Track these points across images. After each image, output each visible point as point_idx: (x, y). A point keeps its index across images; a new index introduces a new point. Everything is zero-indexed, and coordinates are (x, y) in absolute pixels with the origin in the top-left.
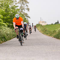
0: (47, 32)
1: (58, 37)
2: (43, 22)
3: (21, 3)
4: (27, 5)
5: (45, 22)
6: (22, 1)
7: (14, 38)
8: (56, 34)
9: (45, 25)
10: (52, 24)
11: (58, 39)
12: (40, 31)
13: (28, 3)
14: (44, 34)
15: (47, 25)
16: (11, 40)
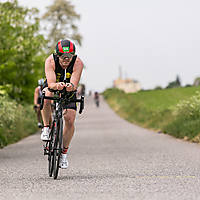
0: (140, 116)
1: (178, 132)
2: (127, 82)
3: (56, 18)
5: (135, 82)
6: (56, 13)
7: (31, 134)
8: (171, 123)
9: (133, 91)
10: (159, 88)
11: (178, 137)
12: (117, 112)
13: (78, 17)
14: (132, 122)
15: (142, 91)
16: (20, 143)
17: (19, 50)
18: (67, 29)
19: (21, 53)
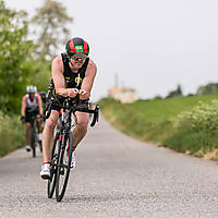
0: (138, 127)
1: (180, 146)
2: (124, 91)
3: (46, 20)
4: (65, 31)
5: (133, 91)
6: (46, 15)
7: (19, 147)
8: (171, 135)
9: (130, 101)
10: (158, 98)
11: (179, 151)
12: (113, 124)
13: (71, 20)
14: (128, 135)
15: (140, 101)
16: (7, 157)
17: (6, 56)
18: (58, 33)
19: (9, 59)
